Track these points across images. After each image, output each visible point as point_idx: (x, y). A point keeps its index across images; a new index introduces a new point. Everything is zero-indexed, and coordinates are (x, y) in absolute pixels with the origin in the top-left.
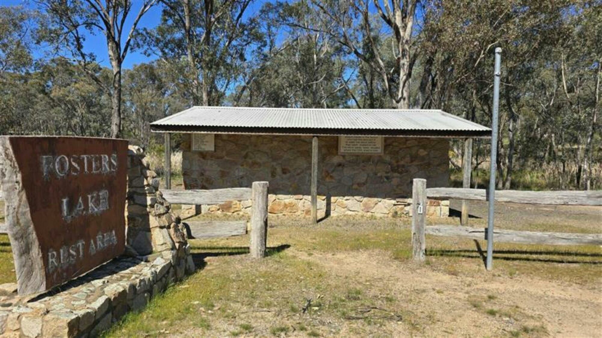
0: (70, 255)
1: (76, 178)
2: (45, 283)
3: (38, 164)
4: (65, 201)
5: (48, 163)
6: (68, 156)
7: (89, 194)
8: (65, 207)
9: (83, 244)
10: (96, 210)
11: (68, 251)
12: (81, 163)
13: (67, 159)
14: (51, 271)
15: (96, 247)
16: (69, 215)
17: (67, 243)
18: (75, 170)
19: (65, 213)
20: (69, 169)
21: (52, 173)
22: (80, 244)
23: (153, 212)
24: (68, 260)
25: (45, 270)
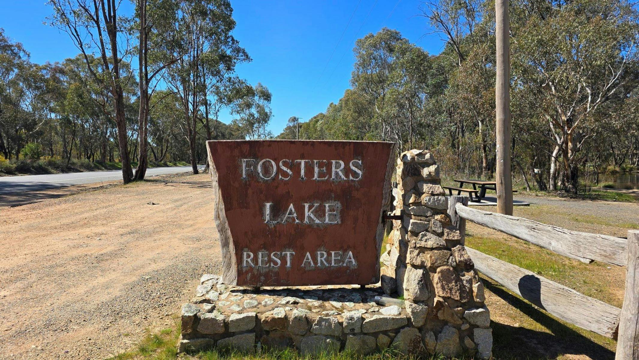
0: (270, 260)
1: (286, 183)
2: (236, 278)
3: (238, 167)
4: (268, 205)
5: (248, 165)
6: (275, 160)
7: (307, 203)
8: (268, 211)
9: (291, 254)
10: (317, 221)
11: (269, 256)
12: (296, 168)
13: (273, 163)
14: (244, 270)
15: (316, 262)
16: (274, 220)
17: (268, 247)
18: (285, 174)
19: (267, 218)
20: (277, 174)
21: (253, 175)
22: (288, 254)
23: (414, 241)
24: (268, 265)
25: (238, 267)
